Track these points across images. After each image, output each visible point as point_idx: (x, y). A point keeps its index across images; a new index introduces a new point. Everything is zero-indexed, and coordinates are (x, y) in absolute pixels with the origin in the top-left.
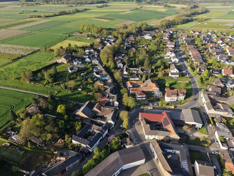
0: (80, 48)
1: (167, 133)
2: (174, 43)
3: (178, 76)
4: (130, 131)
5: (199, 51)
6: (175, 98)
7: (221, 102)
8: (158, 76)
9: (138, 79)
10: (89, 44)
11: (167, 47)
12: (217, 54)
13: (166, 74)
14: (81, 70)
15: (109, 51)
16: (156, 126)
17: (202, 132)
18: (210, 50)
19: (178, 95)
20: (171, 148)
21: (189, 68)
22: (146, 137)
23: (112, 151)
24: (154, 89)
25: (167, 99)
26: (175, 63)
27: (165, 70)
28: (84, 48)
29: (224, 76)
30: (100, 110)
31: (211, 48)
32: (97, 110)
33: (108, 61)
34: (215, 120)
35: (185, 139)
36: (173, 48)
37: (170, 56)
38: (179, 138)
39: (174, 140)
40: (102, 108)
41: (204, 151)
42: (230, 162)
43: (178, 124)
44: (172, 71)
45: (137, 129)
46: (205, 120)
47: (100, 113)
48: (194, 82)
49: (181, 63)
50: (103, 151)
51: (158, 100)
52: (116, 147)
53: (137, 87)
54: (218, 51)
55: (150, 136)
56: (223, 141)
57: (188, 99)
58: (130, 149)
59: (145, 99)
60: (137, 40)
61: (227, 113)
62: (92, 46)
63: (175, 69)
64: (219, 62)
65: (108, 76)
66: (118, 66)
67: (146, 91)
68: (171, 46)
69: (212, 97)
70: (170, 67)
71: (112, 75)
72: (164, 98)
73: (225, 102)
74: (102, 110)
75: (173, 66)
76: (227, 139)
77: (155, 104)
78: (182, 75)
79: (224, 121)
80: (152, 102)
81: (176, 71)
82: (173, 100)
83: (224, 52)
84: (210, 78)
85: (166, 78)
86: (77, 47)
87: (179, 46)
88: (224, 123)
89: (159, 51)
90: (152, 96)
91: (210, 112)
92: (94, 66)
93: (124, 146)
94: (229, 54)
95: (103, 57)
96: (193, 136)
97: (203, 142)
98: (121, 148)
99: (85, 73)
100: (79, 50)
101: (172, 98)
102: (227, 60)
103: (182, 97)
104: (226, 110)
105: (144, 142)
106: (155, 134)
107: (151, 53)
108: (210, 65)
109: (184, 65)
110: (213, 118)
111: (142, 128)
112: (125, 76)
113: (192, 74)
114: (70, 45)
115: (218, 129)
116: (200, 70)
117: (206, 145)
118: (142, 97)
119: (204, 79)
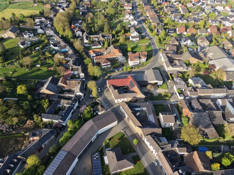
0: (28, 17)
1: (134, 95)
2: (131, 4)
3: (138, 39)
4: (100, 99)
5: (156, 12)
6: (137, 61)
7: (177, 58)
8: (120, 41)
9: (100, 46)
10: (37, 12)
11: (125, 9)
12: (171, 13)
13: (127, 39)
14: (34, 44)
15: (63, 18)
16: (123, 90)
17: (163, 88)
18: (165, 10)
19: (140, 58)
20: (139, 107)
21: (148, 30)
22: (116, 101)
23: (86, 120)
24: (118, 55)
25: (131, 63)
26: (134, 26)
27: (126, 34)
28: (33, 17)
29: (179, 35)
30: (66, 84)
31: (166, 7)
32: (63, 85)
33: (64, 30)
34: (173, 75)
35: (149, 96)
36: (131, 10)
37: (128, 19)
38: (144, 96)
39: (141, 99)
40: (68, 81)
41: (166, 104)
42: (186, 108)
43: (142, 85)
44: (133, 35)
45: (106, 95)
46: (165, 77)
47: (66, 87)
48: (153, 44)
49: (140, 25)
50: (77, 122)
51: (123, 65)
52: (89, 116)
53: (100, 55)
54: (172, 9)
55: (119, 100)
56: (180, 92)
57: (149, 61)
58: (102, 115)
59: (110, 66)
60: (92, 3)
61: (182, 68)
62: (42, 14)
63: (135, 32)
64: (174, 21)
65: (68, 47)
66: (77, 35)
67: (110, 58)
68: (128, 7)
69: (169, 55)
70: (129, 31)
71: (71, 45)
72: (127, 62)
73: (180, 58)
74: (68, 84)
75: (132, 29)
76: (183, 90)
77: (121, 70)
78: (142, 38)
79: (180, 75)
80: (117, 68)
81: (136, 34)
82: (136, 64)
83: (177, 11)
84: (167, 38)
85: (127, 42)
86: (24, 17)
87: (136, 7)
88: (180, 77)
89: (117, 14)
90: (117, 63)
91: (169, 69)
92: (49, 37)
93: (97, 114)
94: (182, 13)
95: (58, 26)
96: (156, 93)
97: (165, 96)
98: (93, 115)
99: (40, 47)
100: (28, 20)
101: (135, 62)
102: (180, 19)
103: (144, 60)
104: (181, 66)
105: (115, 106)
106: (124, 97)
107: (109, 18)
108: (166, 24)
109: (143, 27)
110: (171, 74)
111: (111, 94)
112: (86, 45)
113: (151, 36)
114: (14, 14)
115: (176, 83)
116: (158, 31)
117: (167, 98)
118: (107, 65)
119: (162, 40)
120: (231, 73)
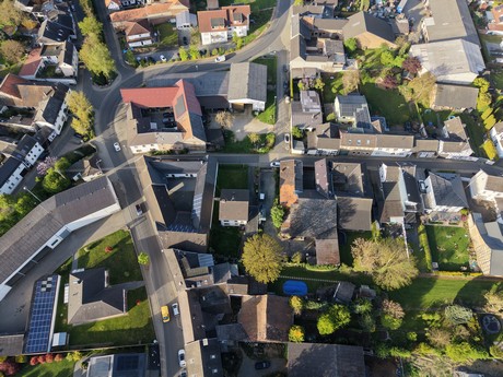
1: (176, 136)
17: (265, 121)
24: (175, 8)
34: (300, 85)
39: (196, 148)
40: (20, 87)
41: (254, 165)
42: (290, 183)
47: (20, 103)
61: (331, 63)
69: (309, 20)
73: (339, 32)
74: (21, 93)
76: (310, 129)
79: (320, 84)
82: (220, 40)
88: (318, 91)
91: (297, 64)
96: (242, 131)
97: (258, 144)
103: (240, 30)
104: (330, 57)
106: (153, 142)
110: (296, 81)
115: (297, 109)
117: (262, 151)
118: (142, 40)
120: (453, 88)
